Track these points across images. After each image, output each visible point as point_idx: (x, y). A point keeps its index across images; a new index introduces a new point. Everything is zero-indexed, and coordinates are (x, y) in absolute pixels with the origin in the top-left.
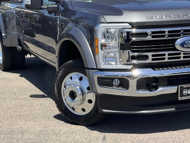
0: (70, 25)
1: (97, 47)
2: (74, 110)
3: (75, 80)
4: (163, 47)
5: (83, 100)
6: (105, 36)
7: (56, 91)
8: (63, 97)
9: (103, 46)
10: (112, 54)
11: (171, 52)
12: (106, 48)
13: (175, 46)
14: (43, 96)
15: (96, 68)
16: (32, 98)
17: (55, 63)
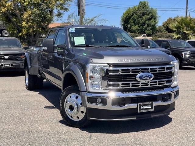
0: (71, 63)
1: (87, 78)
2: (72, 118)
3: (73, 98)
4: (128, 79)
5: (78, 111)
6: (92, 71)
7: (61, 105)
8: (65, 109)
9: (91, 77)
10: (97, 83)
11: (134, 82)
12: (93, 78)
13: (136, 78)
14: (53, 108)
15: (86, 91)
16: (46, 109)
17: (61, 87)
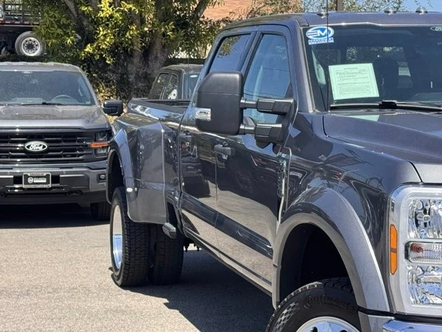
6: (417, 221)
9: (412, 249)
10: (437, 275)
12: (420, 254)
15: (388, 310)
17: (270, 283)
